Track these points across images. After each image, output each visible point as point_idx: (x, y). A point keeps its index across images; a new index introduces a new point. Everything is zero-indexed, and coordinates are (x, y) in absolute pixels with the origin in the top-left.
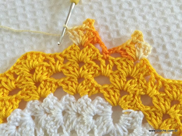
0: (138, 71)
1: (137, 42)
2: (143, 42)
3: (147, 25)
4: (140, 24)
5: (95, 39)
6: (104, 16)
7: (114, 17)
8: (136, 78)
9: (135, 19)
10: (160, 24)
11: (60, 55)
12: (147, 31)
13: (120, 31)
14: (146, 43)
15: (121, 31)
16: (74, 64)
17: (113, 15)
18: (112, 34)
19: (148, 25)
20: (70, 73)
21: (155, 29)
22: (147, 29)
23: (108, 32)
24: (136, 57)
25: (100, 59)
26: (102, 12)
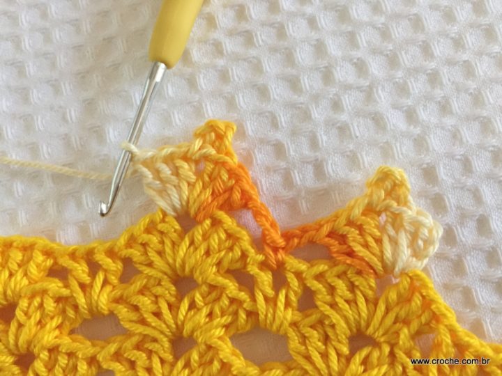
0: (391, 317)
1: (387, 209)
2: (410, 208)
3: (420, 143)
4: (396, 140)
5: (237, 196)
6: (270, 110)
7: (306, 113)
8: (385, 342)
9: (378, 120)
10: (468, 139)
11: (111, 253)
12: (423, 164)
13: (327, 164)
14: (418, 213)
15: (330, 162)
16: (159, 284)
17: (301, 103)
18: (296, 172)
19: (427, 143)
20: (143, 322)
21: (451, 156)
22: (423, 156)
23: (283, 164)
24: (385, 266)
25: (253, 269)
26: (263, 92)
